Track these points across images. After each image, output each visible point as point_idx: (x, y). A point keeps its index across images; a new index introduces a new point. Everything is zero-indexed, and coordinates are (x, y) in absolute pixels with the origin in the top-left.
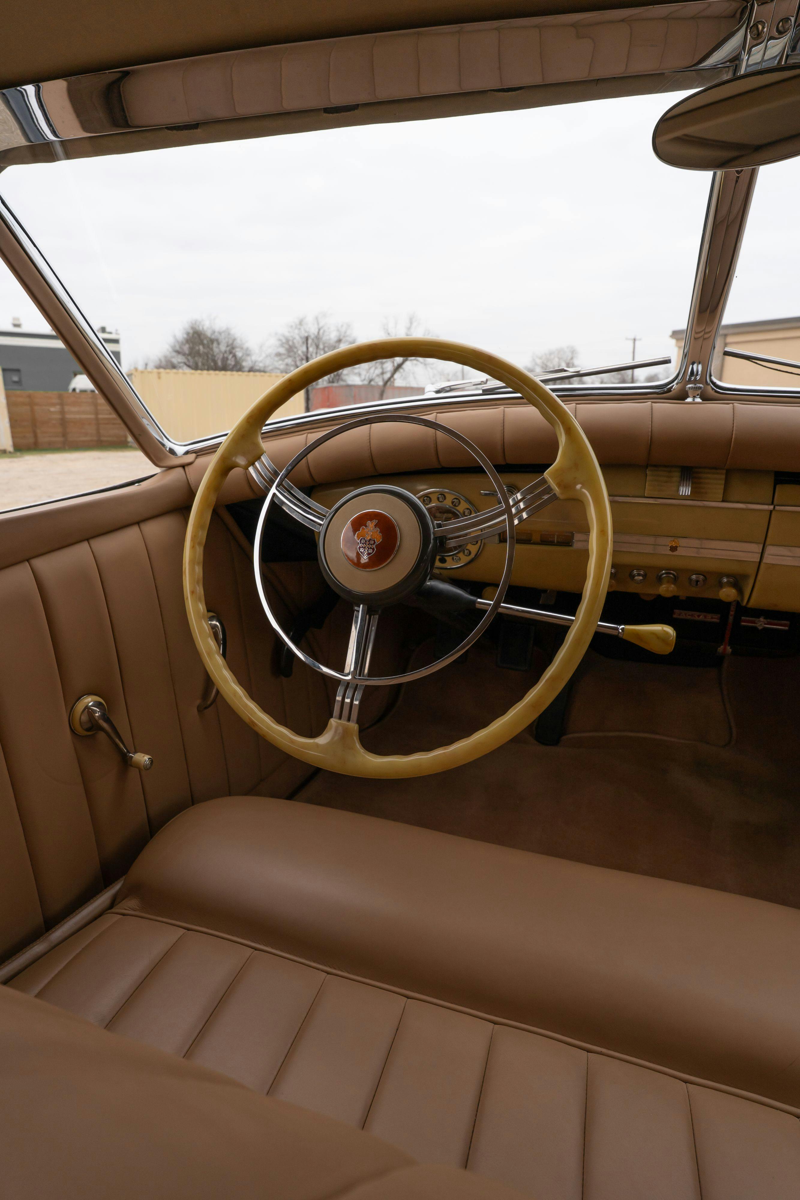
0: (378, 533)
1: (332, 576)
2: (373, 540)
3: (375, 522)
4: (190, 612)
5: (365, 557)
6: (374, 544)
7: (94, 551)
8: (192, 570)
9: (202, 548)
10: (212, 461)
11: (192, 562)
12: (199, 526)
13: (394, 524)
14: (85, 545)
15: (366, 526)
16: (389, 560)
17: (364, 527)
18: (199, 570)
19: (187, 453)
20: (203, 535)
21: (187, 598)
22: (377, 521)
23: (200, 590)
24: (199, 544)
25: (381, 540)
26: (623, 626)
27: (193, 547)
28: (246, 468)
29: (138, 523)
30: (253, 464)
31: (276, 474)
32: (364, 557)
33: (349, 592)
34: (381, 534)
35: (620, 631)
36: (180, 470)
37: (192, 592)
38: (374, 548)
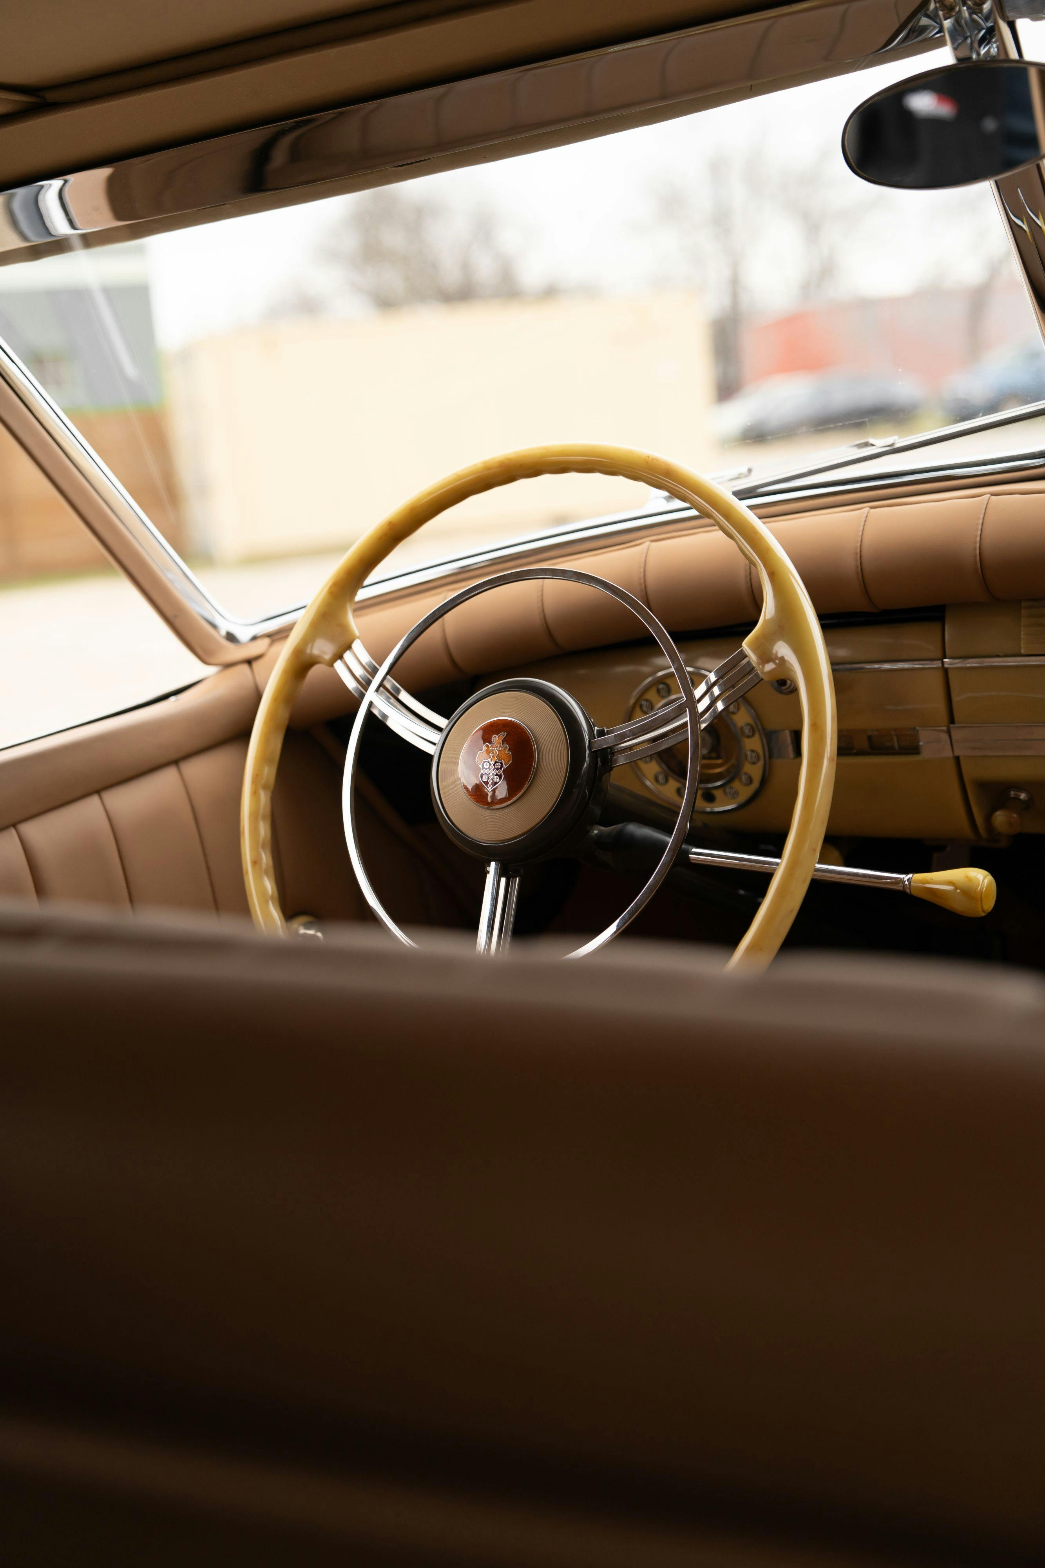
0: (506, 751)
1: (449, 822)
2: (500, 763)
3: (503, 735)
4: (251, 893)
5: (490, 788)
6: (501, 768)
7: (108, 808)
8: (254, 830)
9: (269, 794)
10: (284, 653)
11: (255, 817)
12: (263, 759)
13: (529, 737)
14: (95, 800)
15: (490, 742)
16: (522, 791)
17: (488, 744)
18: (264, 830)
19: (254, 638)
20: (270, 773)
21: (247, 872)
22: (506, 733)
23: (266, 859)
24: (265, 787)
25: (511, 762)
26: (910, 876)
27: (255, 793)
28: (331, 664)
29: (176, 762)
30: (340, 657)
31: (374, 671)
32: (488, 789)
33: (474, 845)
34: (511, 753)
35: (906, 883)
36: (245, 668)
37: (255, 863)
38: (501, 774)
